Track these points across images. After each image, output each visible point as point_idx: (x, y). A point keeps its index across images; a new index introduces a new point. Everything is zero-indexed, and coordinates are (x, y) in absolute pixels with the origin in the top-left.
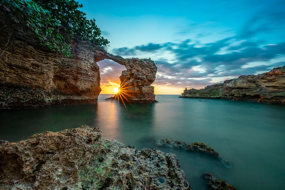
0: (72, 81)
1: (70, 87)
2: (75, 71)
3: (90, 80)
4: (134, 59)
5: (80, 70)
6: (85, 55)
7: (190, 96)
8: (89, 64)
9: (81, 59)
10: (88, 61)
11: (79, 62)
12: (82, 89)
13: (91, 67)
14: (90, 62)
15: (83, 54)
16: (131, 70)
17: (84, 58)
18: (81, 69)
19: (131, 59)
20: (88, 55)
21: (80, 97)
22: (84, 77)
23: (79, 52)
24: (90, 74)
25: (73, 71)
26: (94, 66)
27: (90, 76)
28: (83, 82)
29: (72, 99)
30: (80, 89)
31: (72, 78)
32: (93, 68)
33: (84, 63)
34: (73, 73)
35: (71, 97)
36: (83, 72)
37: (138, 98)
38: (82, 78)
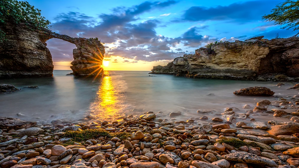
0: (19, 59)
1: (18, 64)
2: (19, 51)
3: (37, 58)
4: (81, 38)
5: (24, 50)
6: (26, 36)
7: (157, 72)
8: (33, 44)
9: (23, 40)
10: (32, 41)
11: (22, 42)
12: (30, 66)
13: (36, 46)
14: (34, 42)
15: (24, 35)
16: (80, 49)
17: (26, 38)
18: (25, 48)
19: (78, 39)
20: (30, 36)
21: (31, 73)
22: (30, 55)
23: (19, 34)
24: (36, 53)
25: (18, 50)
26: (40, 46)
27: (37, 54)
28: (30, 60)
29: (22, 74)
30: (28, 65)
31: (18, 57)
32: (39, 47)
33: (27, 43)
34: (18, 52)
35: (21, 73)
36: (27, 51)
37: (84, 74)
38: (28, 56)
